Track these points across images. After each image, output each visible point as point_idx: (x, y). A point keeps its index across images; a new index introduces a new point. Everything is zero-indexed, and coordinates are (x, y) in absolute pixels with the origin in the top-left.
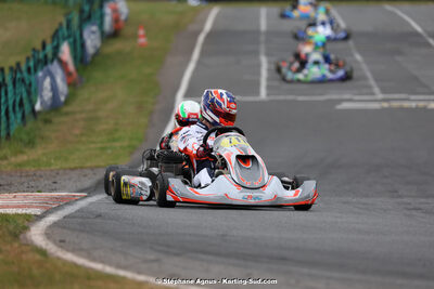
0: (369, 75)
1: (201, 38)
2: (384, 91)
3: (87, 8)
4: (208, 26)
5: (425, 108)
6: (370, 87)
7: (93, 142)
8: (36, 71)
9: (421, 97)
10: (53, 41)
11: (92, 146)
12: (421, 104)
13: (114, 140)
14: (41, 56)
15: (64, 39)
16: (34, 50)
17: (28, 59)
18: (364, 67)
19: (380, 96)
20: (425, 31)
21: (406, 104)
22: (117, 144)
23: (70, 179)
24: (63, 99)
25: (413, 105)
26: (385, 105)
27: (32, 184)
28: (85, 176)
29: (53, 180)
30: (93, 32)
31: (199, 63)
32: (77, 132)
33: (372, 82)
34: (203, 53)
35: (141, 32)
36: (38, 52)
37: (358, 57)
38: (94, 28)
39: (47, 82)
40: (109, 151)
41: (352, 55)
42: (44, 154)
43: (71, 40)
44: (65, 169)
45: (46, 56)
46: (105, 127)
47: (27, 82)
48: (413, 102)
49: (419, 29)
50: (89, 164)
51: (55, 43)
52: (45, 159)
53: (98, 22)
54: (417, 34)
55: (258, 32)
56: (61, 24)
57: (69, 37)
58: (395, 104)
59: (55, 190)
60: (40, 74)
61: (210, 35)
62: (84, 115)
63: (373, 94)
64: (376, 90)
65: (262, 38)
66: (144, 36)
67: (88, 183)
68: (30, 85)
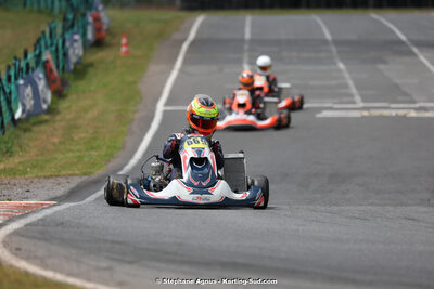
0: (350, 83)
1: (185, 46)
2: (364, 99)
3: (70, 17)
4: (192, 35)
5: (404, 117)
6: (352, 96)
7: (71, 151)
8: (16, 79)
9: (402, 106)
10: (35, 50)
11: (70, 154)
12: (401, 113)
13: (92, 149)
14: (23, 64)
15: (46, 47)
16: (15, 58)
17: (9, 68)
18: (347, 75)
19: (361, 105)
20: (409, 40)
21: (386, 113)
22: (94, 153)
23: (43, 187)
24: (45, 106)
25: (394, 113)
26: (366, 113)
27: (5, 192)
28: (59, 184)
29: (27, 188)
30: (76, 41)
31: (181, 71)
32: (56, 140)
33: (354, 90)
34: (185, 62)
35: (124, 41)
36: (20, 61)
37: (341, 66)
38: (77, 37)
39: (29, 90)
40: (86, 159)
41: (335, 64)
42: (20, 163)
43: (54, 48)
44: (39, 177)
45: (28, 65)
46: (82, 135)
47: (7, 91)
48: (394, 111)
49: (403, 38)
50: (64, 173)
51: (37, 52)
52: (21, 168)
53: (81, 31)
54: (401, 43)
55: (242, 40)
56: (44, 33)
57: (52, 45)
58: (376, 113)
59: (27, 198)
60: (21, 82)
61: (193, 44)
62: (63, 124)
63: (354, 102)
64: (358, 98)
65: (246, 47)
66: (126, 45)
67: (60, 191)
68: (10, 93)
